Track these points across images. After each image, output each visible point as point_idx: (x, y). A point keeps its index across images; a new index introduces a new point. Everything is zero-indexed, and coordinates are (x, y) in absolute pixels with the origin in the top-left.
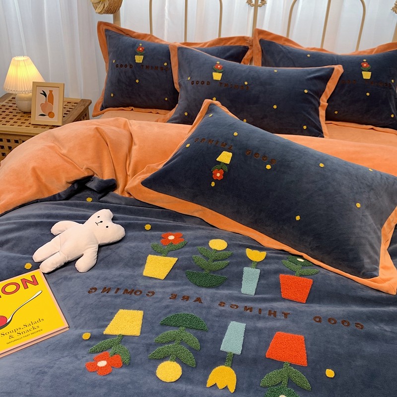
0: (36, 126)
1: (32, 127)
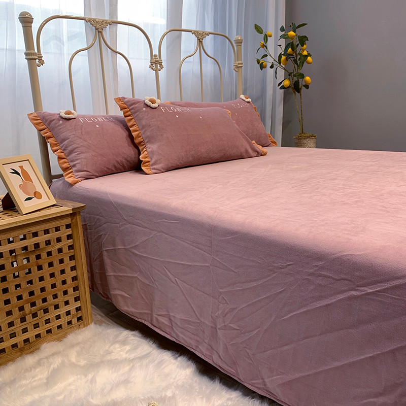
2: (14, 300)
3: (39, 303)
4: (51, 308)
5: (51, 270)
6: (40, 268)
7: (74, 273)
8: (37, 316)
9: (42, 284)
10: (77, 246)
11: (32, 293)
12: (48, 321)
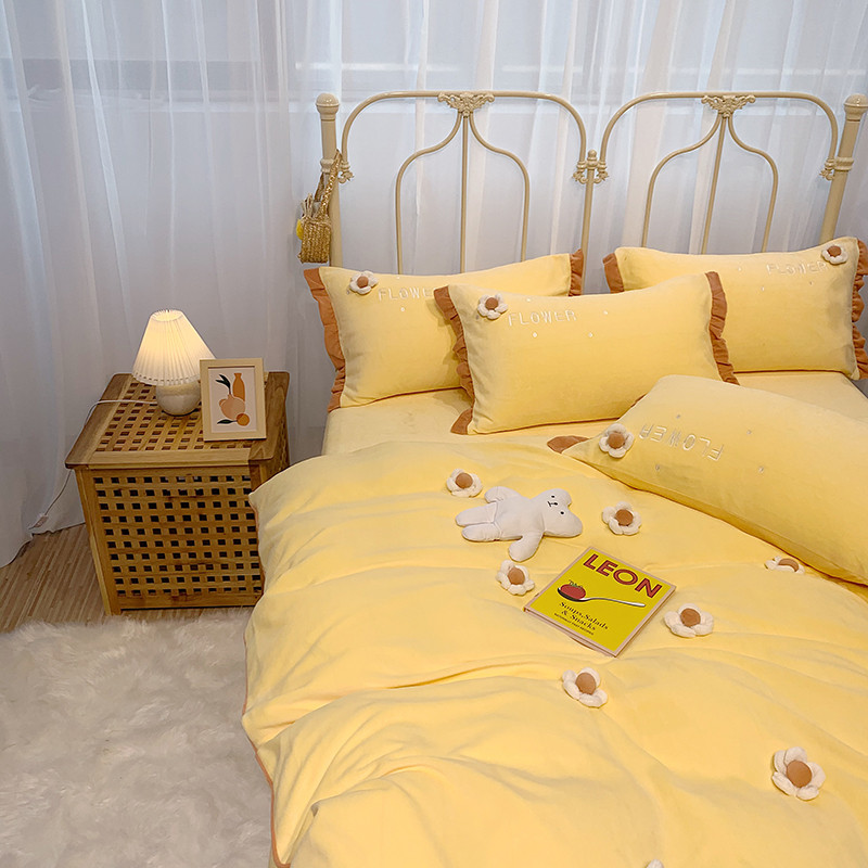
0: (216, 444)
1: (207, 449)
2: (167, 544)
3: (200, 556)
4: (217, 566)
5: (220, 524)
6: (203, 518)
8: (197, 569)
9: (206, 537)
11: (191, 543)
12: (211, 579)
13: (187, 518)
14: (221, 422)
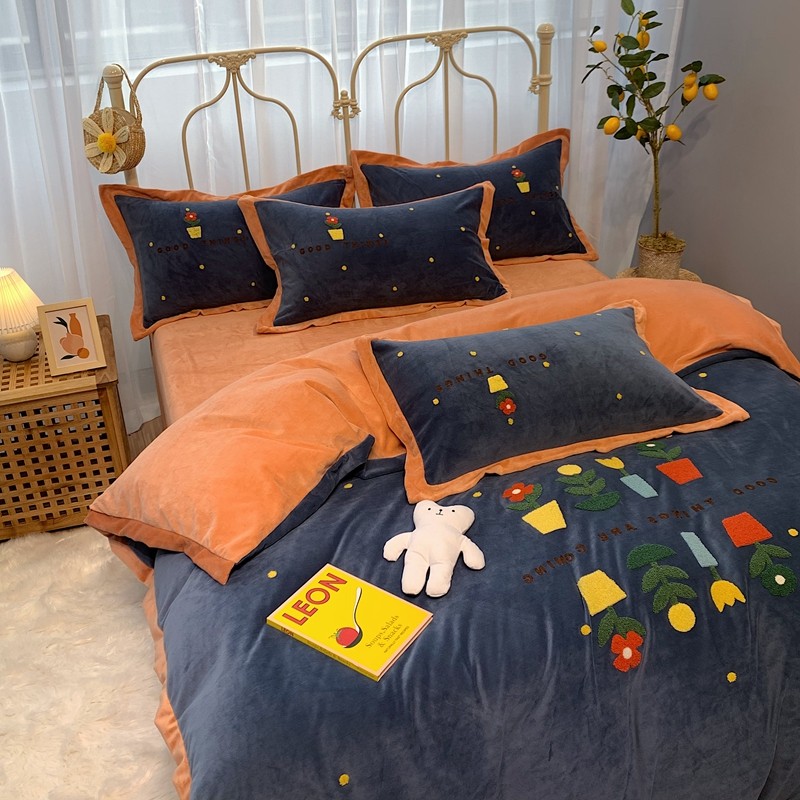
1: (56, 382)
2: (31, 473)
3: (63, 480)
4: (79, 488)
5: (76, 447)
6: (61, 444)
7: (107, 453)
8: (60, 492)
9: (65, 461)
10: (108, 424)
11: (52, 469)
12: (74, 500)
13: (46, 447)
14: (64, 358)
